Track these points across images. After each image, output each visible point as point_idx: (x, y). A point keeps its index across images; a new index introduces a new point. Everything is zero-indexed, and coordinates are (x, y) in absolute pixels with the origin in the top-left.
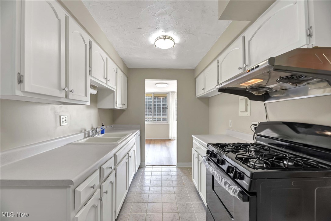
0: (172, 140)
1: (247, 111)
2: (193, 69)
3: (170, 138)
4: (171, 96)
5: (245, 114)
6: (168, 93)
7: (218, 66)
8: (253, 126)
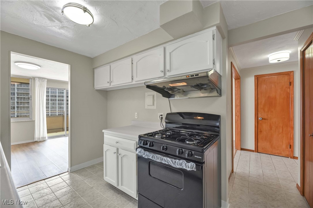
0: (40, 142)
1: (153, 104)
2: (92, 57)
3: (36, 140)
4: (37, 83)
5: (152, 107)
6: (34, 78)
7: (132, 63)
8: (160, 116)
